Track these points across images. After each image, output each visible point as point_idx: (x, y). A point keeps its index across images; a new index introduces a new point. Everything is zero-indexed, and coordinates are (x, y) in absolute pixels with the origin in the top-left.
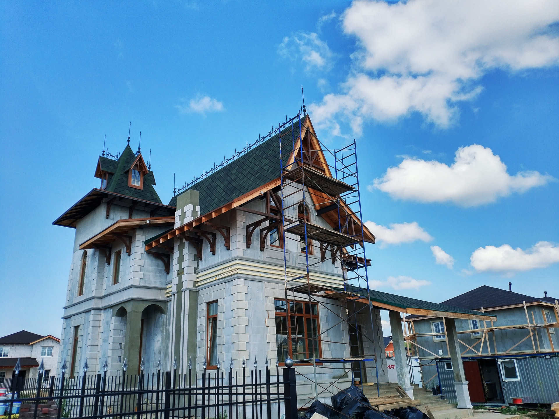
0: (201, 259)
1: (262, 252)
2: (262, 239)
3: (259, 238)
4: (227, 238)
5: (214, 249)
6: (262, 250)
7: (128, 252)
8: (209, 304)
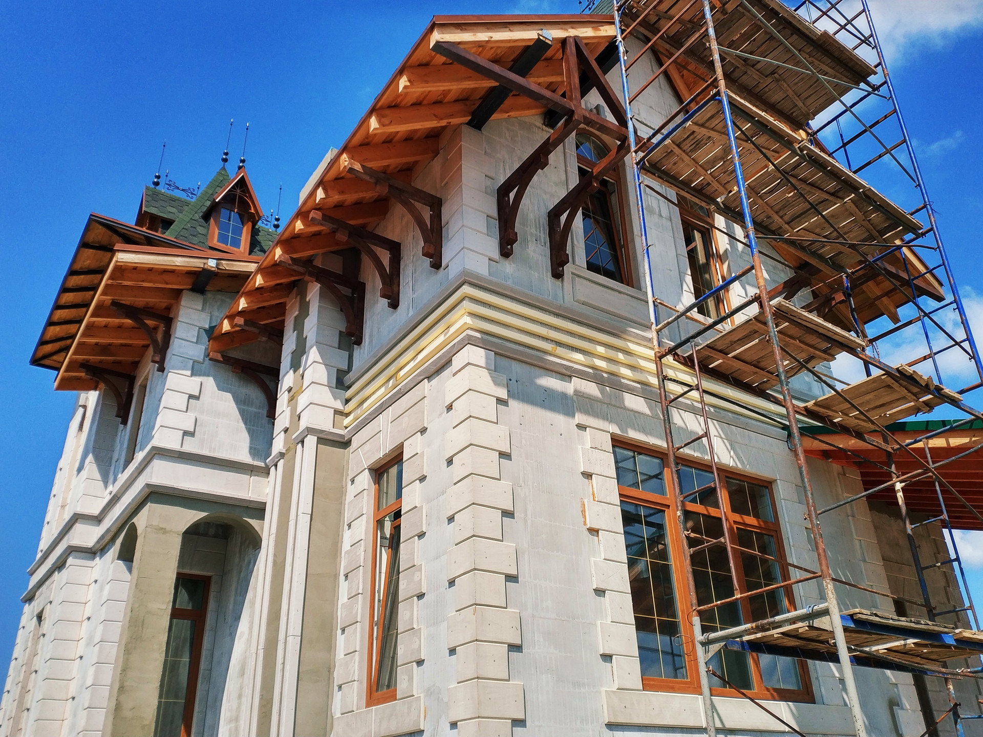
0: (359, 342)
1: (558, 283)
2: (558, 237)
3: (544, 236)
4: (432, 230)
5: (395, 289)
6: (557, 274)
7: (157, 359)
8: (379, 472)
